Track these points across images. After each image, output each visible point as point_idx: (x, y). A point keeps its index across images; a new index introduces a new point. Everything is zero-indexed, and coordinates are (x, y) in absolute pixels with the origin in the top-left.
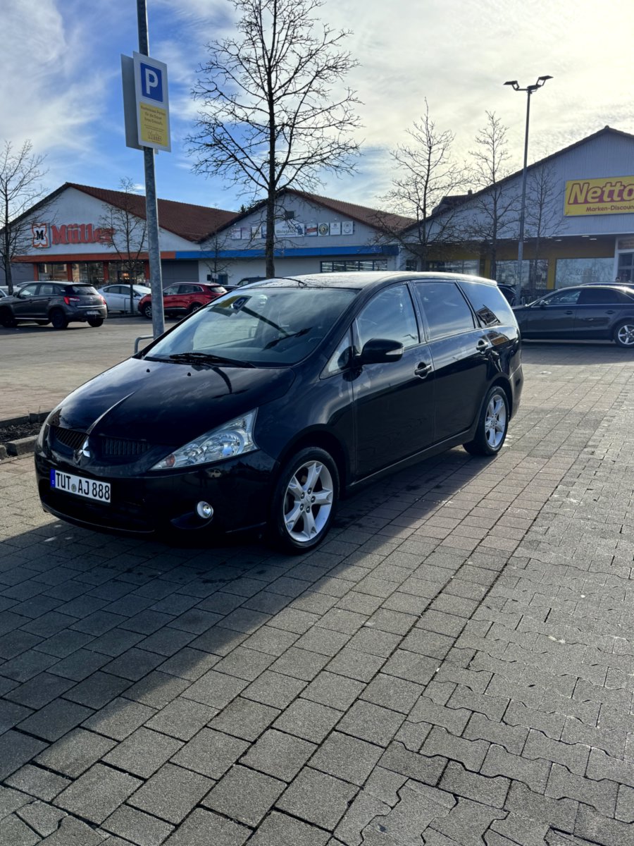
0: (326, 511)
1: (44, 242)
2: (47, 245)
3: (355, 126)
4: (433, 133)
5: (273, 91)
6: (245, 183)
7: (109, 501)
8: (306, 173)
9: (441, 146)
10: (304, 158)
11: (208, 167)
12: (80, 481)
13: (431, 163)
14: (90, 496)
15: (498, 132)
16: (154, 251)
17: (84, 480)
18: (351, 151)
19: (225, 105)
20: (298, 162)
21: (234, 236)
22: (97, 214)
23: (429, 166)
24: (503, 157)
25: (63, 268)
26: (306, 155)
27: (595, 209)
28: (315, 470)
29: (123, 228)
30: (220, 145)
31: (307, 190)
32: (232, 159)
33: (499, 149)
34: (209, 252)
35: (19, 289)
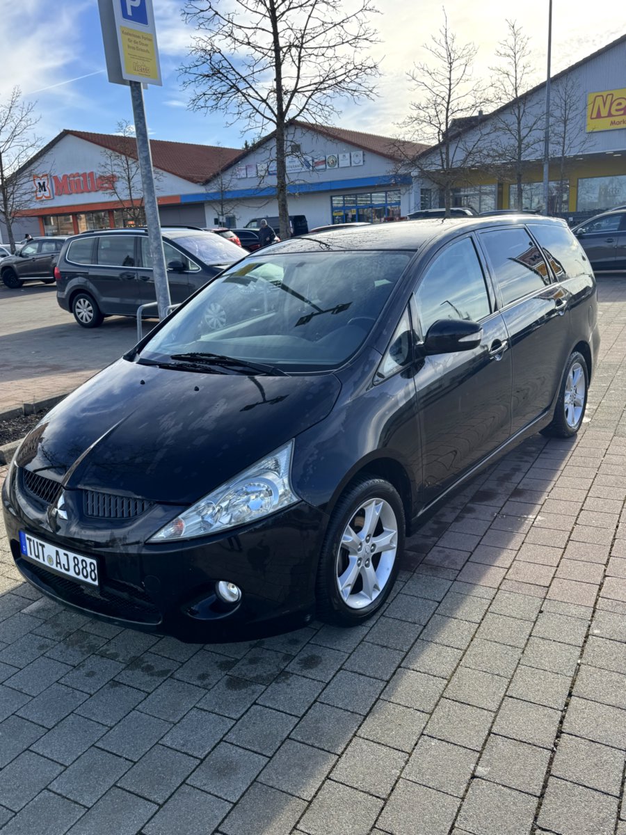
0: (389, 559)
1: (47, 194)
2: (50, 197)
3: (371, 41)
4: (454, 46)
5: (276, 6)
6: (250, 117)
7: (96, 583)
8: (318, 101)
9: (463, 61)
10: (315, 84)
11: (206, 101)
12: (57, 553)
13: (452, 82)
14: (72, 573)
15: (519, 43)
16: (150, 205)
17: (61, 551)
18: (368, 71)
19: (221, 26)
20: (309, 88)
21: (239, 175)
22: (98, 161)
23: (450, 84)
24: (526, 70)
25: (69, 219)
26: (317, 80)
27: (619, 123)
28: (373, 510)
29: (124, 175)
30: (219, 75)
31: (320, 121)
32: (233, 90)
33: (521, 63)
34: (215, 194)
35: (22, 246)
